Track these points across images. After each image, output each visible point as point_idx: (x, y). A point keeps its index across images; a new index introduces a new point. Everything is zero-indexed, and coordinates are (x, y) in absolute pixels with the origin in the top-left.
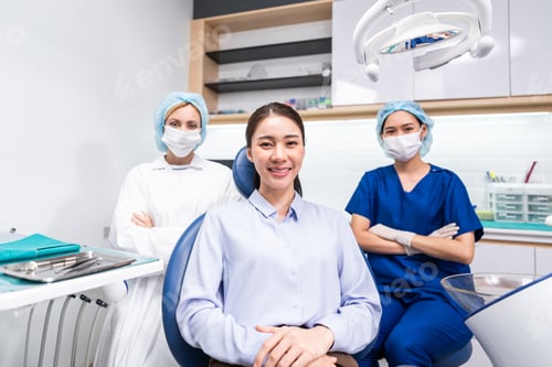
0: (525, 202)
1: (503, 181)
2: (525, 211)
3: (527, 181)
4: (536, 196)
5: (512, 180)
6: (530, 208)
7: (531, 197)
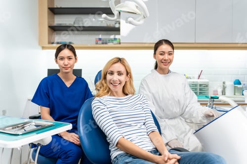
0: (198, 87)
1: (190, 78)
2: (198, 91)
3: (199, 78)
4: (202, 85)
5: (194, 78)
6: (200, 89)
7: (200, 85)
